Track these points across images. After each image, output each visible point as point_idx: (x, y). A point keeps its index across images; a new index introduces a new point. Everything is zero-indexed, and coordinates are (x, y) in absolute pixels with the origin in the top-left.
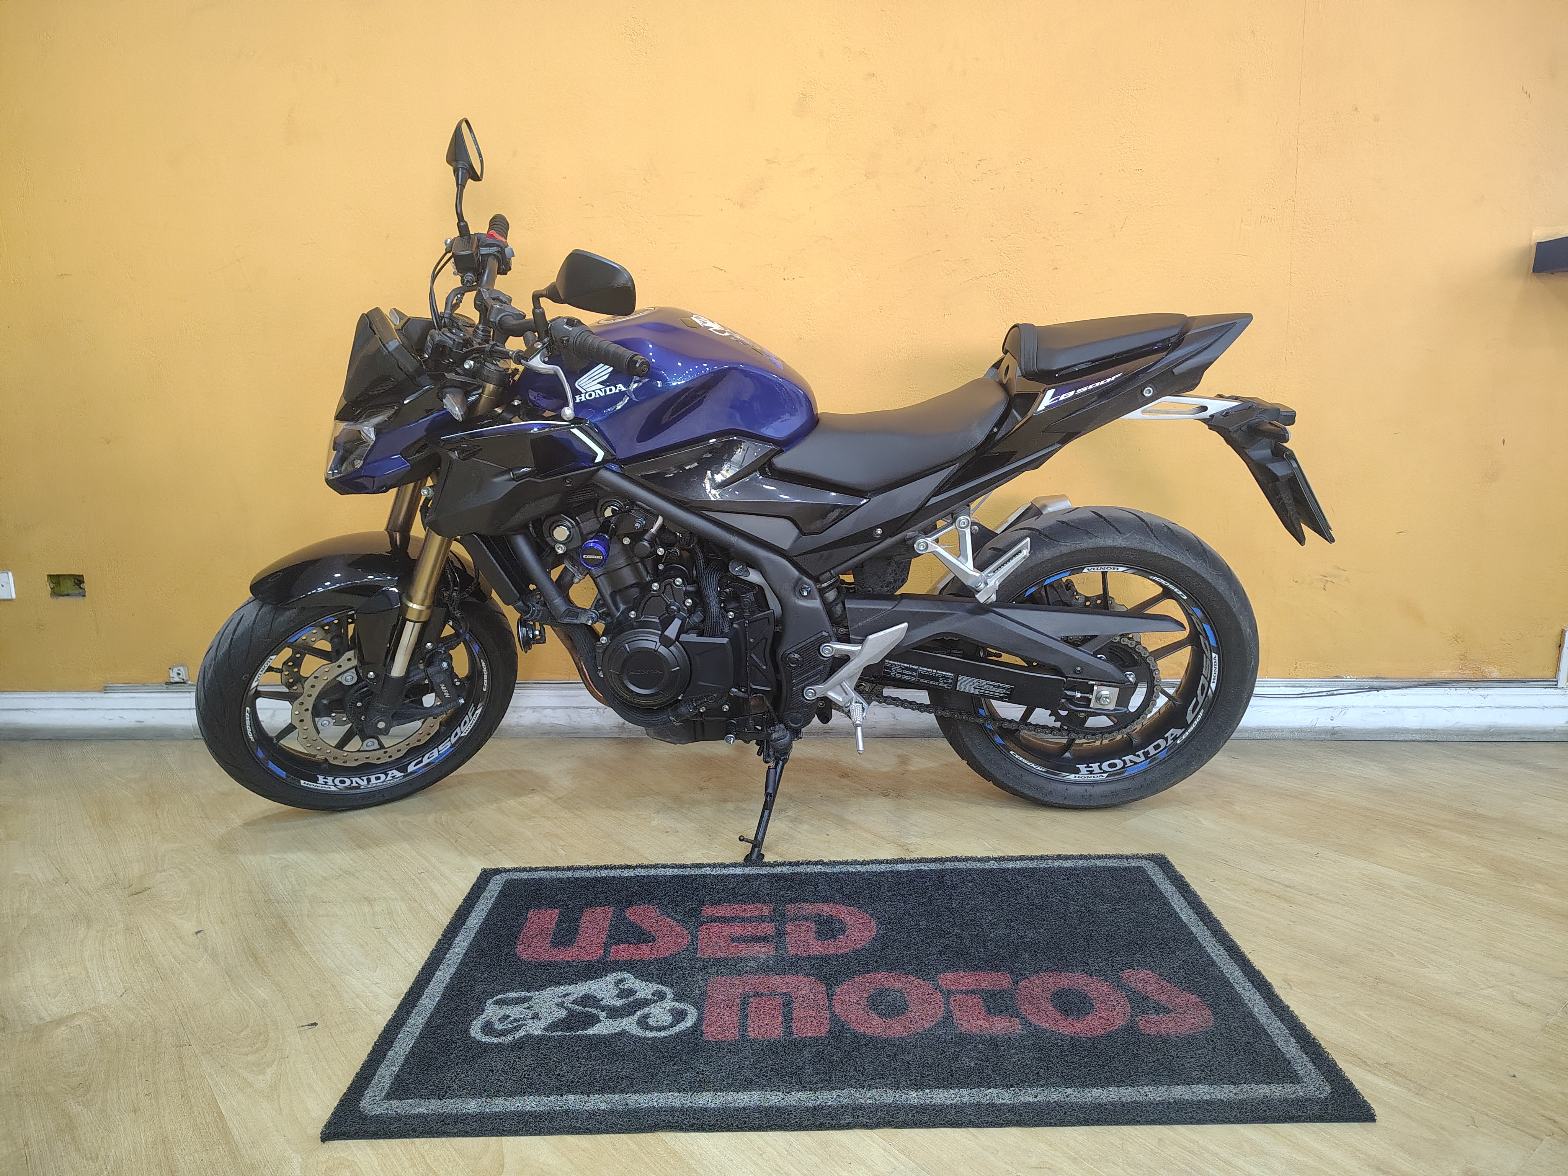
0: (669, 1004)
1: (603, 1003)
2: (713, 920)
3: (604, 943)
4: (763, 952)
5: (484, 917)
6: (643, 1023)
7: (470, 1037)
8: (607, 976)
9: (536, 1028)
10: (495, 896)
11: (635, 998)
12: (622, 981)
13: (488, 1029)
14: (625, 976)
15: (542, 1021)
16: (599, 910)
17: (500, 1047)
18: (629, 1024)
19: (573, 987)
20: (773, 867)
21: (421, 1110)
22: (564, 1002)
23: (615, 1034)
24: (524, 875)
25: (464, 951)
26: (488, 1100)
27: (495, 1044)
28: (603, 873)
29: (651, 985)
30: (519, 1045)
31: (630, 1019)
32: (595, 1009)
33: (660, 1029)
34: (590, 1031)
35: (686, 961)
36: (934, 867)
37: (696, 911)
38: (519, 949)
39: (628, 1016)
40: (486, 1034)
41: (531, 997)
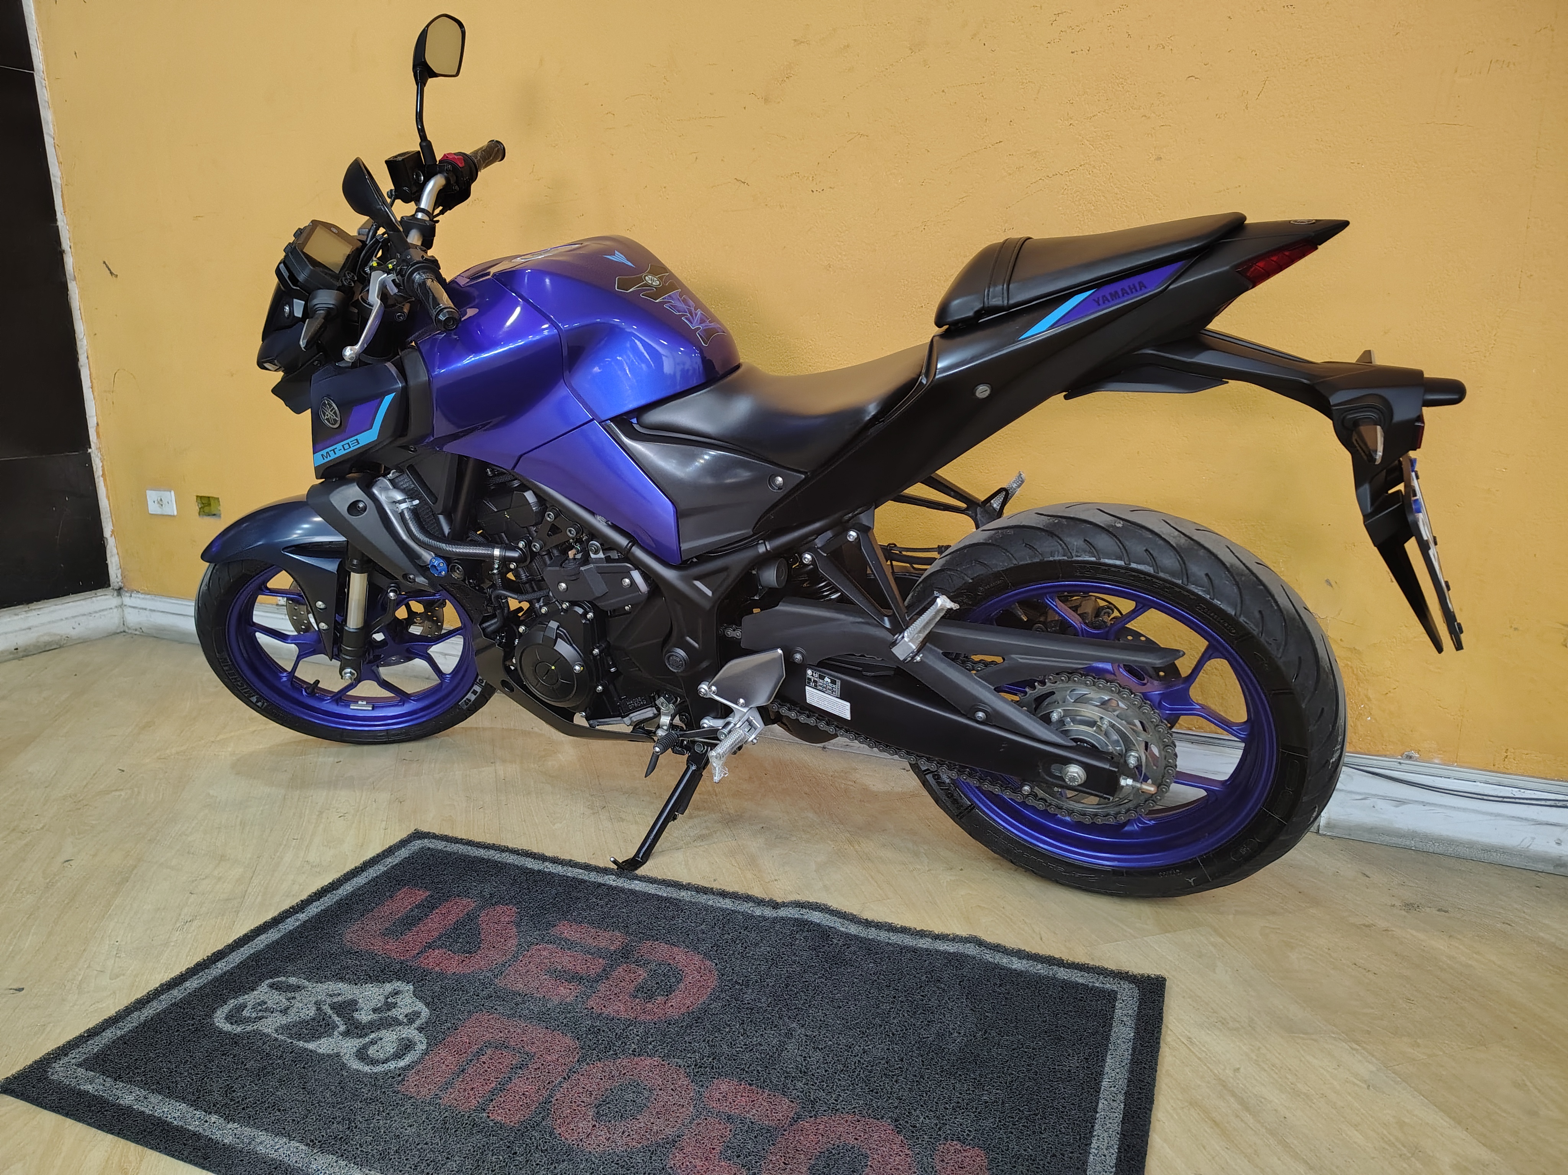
0: (411, 1032)
1: (356, 1015)
2: (554, 941)
3: (428, 943)
4: (566, 992)
5: (360, 885)
6: (363, 1050)
7: (211, 1017)
8: (390, 983)
9: (269, 1026)
10: (394, 863)
12: (396, 993)
13: (234, 1013)
14: (406, 988)
15: (284, 1018)
16: (465, 901)
18: (350, 1047)
20: (679, 890)
21: (89, 1087)
22: (325, 1002)
23: (328, 1055)
25: (306, 919)
26: (150, 1095)
27: (223, 1032)
28: (511, 859)
29: (417, 1004)
30: (236, 1040)
31: (358, 1041)
32: (339, 1019)
33: (374, 1062)
34: (311, 1046)
35: (477, 984)
36: (853, 929)
37: (550, 925)
38: (351, 929)
39: (361, 1037)
40: (226, 1019)
41: (304, 988)
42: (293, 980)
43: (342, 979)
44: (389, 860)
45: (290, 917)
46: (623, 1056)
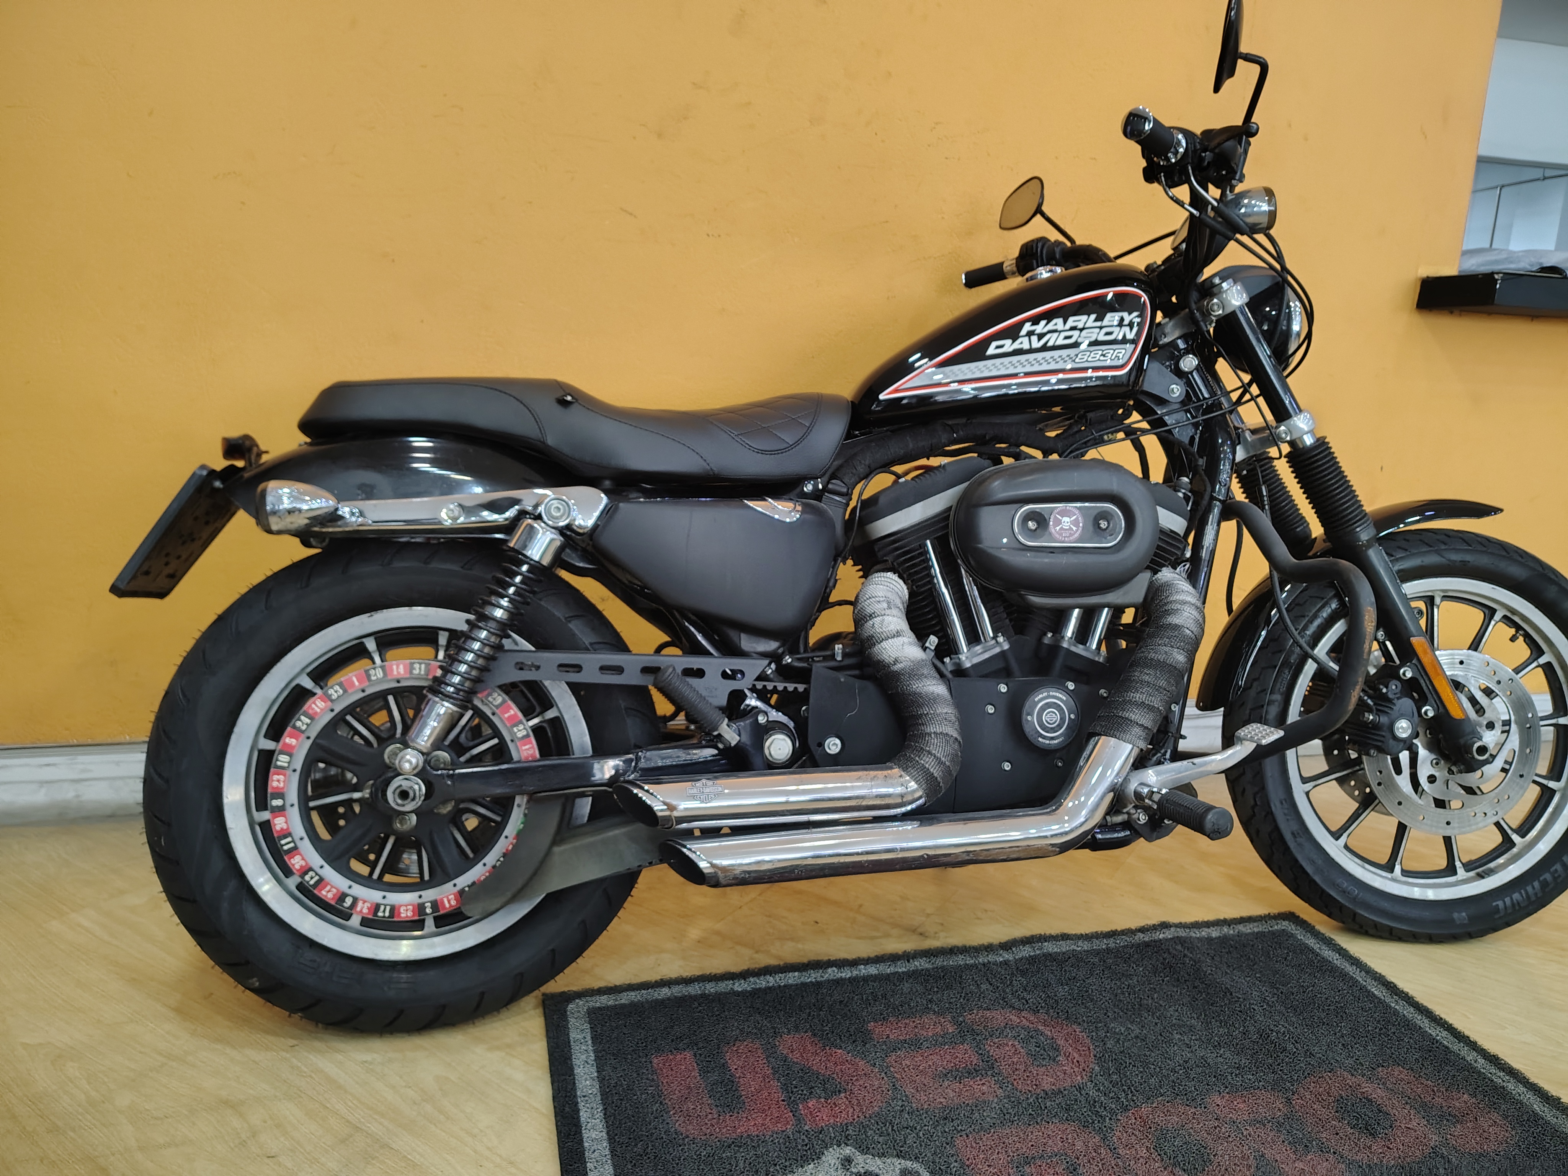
2: (894, 1047)
3: (783, 1101)
4: (987, 1092)
5: (596, 1074)
8: (823, 1153)
10: (589, 1038)
12: (846, 1162)
14: (848, 1151)
16: (742, 1047)
20: (908, 961)
24: (604, 1000)
25: (604, 1134)
28: (711, 988)
29: (889, 1161)
35: (906, 1116)
36: (1085, 946)
37: (865, 1035)
38: (677, 1123)
46: (1119, 1118)
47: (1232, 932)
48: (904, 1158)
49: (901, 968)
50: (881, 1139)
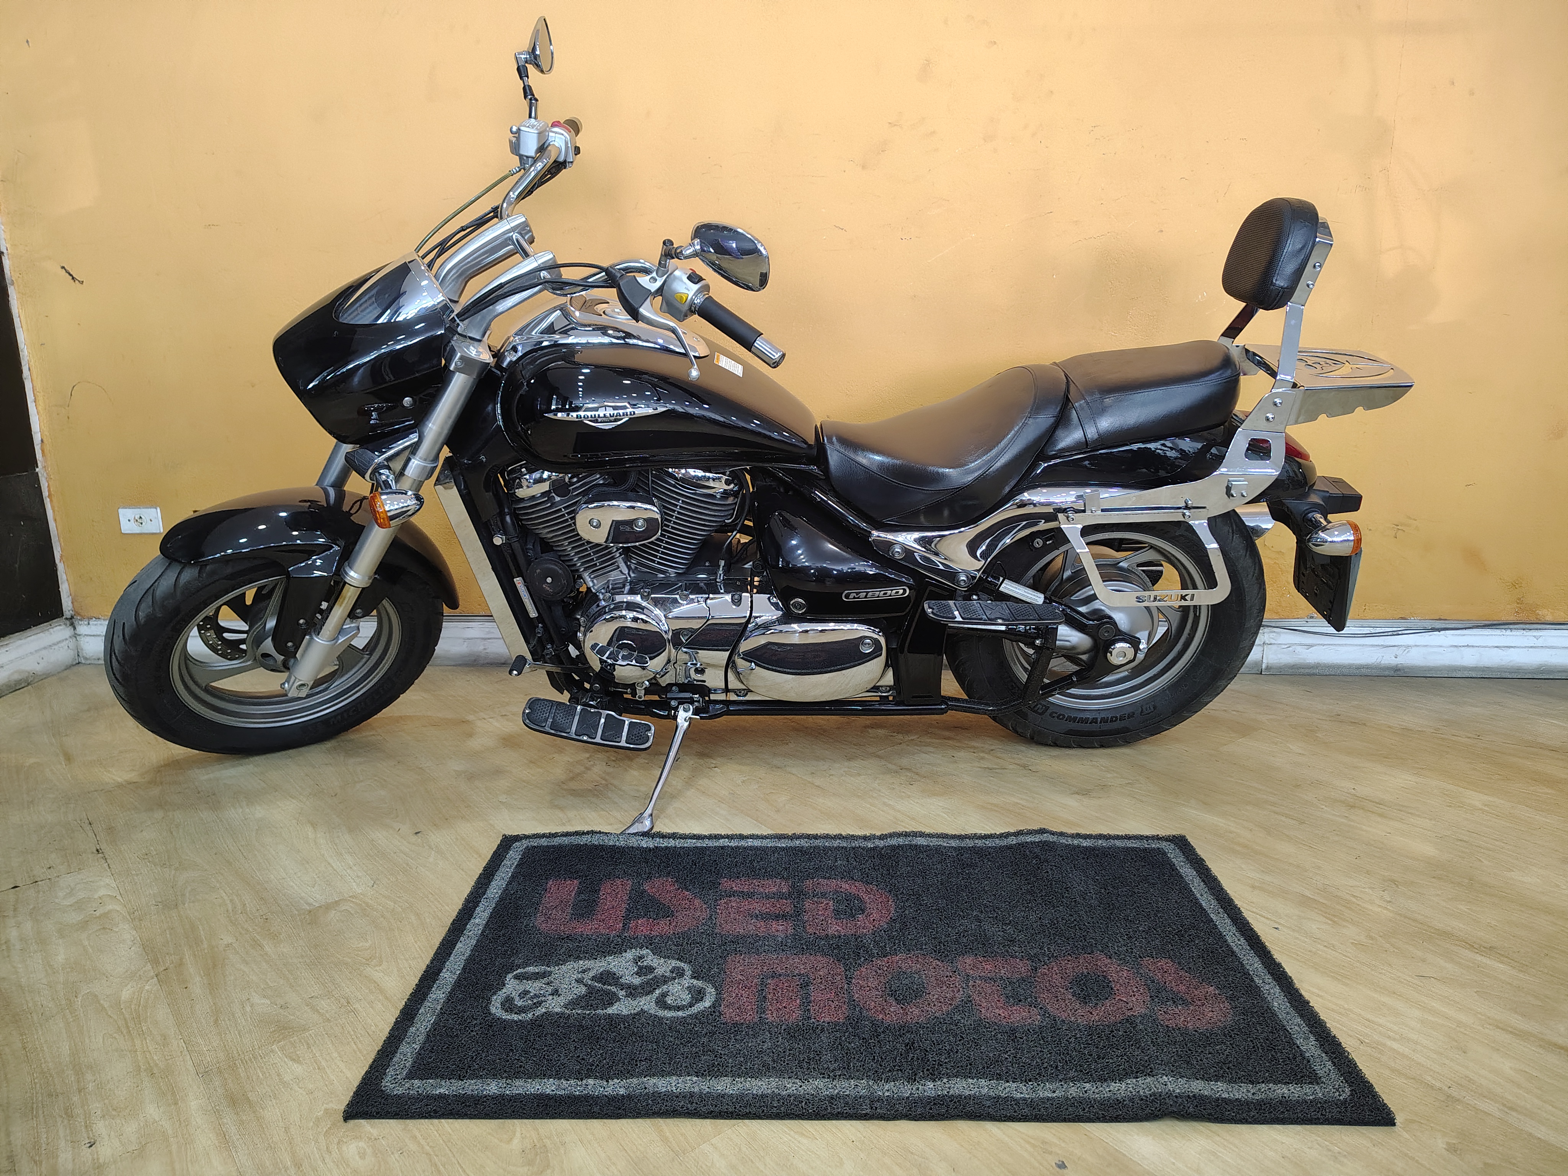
0: (687, 981)
1: (623, 981)
2: (732, 894)
3: (622, 916)
4: (780, 929)
5: (504, 887)
6: (661, 1002)
7: (490, 1014)
8: (626, 952)
9: (555, 1005)
10: (516, 864)
11: (653, 975)
12: (641, 958)
13: (508, 1004)
14: (644, 953)
15: (562, 997)
16: (618, 881)
17: (520, 1024)
18: (647, 1004)
19: (592, 962)
20: (791, 840)
21: (442, 1091)
22: (584, 978)
23: (635, 1014)
24: (544, 842)
25: (485, 922)
26: (509, 1081)
27: (516, 1022)
28: (622, 843)
29: (669, 962)
30: (537, 1024)
31: (648, 997)
32: (614, 987)
33: (679, 1008)
34: (610, 1011)
35: (704, 936)
36: (954, 843)
37: (715, 885)
38: (539, 921)
39: (647, 994)
40: (506, 1011)
41: (551, 972)
42: (531, 969)
43: (578, 958)
44: (506, 862)
45: (467, 924)
46: (874, 959)
47: (1104, 845)
48: (681, 961)
49: (782, 844)
50: (674, 948)
